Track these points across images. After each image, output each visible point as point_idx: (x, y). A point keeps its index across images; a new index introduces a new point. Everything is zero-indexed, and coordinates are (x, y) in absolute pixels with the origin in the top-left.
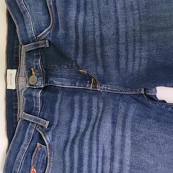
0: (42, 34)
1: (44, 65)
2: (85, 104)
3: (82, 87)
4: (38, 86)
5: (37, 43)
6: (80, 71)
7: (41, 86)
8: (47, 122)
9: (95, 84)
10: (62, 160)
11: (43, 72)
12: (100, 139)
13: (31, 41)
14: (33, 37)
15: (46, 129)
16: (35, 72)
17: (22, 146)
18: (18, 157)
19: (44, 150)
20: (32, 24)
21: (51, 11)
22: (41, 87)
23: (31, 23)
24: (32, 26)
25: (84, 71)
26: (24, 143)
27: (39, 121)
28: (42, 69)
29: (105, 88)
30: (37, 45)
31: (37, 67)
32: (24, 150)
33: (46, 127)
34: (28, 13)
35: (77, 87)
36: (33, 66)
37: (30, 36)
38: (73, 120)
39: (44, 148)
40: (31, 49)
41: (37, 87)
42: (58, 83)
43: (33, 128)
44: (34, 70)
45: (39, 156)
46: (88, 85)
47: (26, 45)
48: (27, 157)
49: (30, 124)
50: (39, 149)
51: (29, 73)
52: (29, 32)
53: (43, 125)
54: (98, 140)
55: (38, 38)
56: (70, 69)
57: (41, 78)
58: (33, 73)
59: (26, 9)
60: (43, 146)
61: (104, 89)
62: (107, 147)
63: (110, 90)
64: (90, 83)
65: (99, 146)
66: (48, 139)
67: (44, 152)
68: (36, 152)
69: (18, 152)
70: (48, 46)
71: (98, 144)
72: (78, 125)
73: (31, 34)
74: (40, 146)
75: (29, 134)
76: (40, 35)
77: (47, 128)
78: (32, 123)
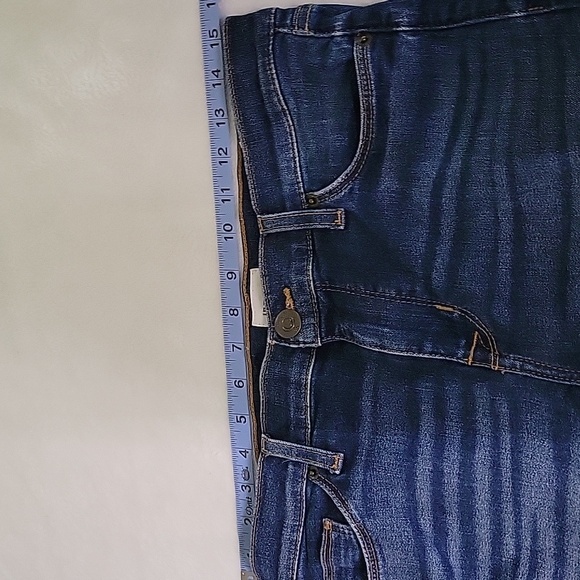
0: (328, 188)
1: (322, 281)
2: (453, 406)
3: (442, 355)
4: (304, 343)
5: (306, 213)
6: (438, 306)
7: (313, 342)
8: (337, 458)
9: (483, 349)
10: (416, 563)
11: (318, 303)
12: (524, 500)
13: (288, 204)
14: (295, 195)
15: (338, 478)
16: (294, 300)
17: (287, 533)
18: (283, 563)
19: (347, 536)
20: (297, 154)
21: (369, 119)
22: (314, 345)
23: (296, 151)
24: (297, 159)
25: (451, 309)
26: (289, 522)
27: (314, 457)
28: (316, 292)
29: (518, 363)
30: (308, 219)
31: (301, 286)
32: (293, 542)
33: (338, 472)
34: (289, 118)
35: (426, 356)
36: (290, 282)
37: (286, 189)
38: (420, 450)
39: (346, 531)
40: (284, 230)
41: (301, 345)
42: (368, 340)
43: (303, 477)
44: (291, 294)
45: (337, 554)
46: (461, 353)
47: (270, 215)
48: (306, 560)
49: (290, 466)
50: (333, 536)
51: (276, 302)
52: (287, 177)
53: (327, 467)
54: (517, 504)
55: (313, 199)
56: (404, 299)
57: (312, 321)
58: (289, 302)
59: (285, 107)
60: (341, 526)
61: (513, 366)
62: (546, 523)
63: (530, 371)
64: (468, 346)
65: (521, 521)
66: (354, 512)
67: (348, 542)
68: (328, 547)
69: (279, 551)
70: (342, 228)
71: (517, 515)
72: (434, 465)
73: (292, 185)
74: (335, 528)
75: (294, 494)
76: (321, 192)
77: (341, 473)
78: (295, 464)
